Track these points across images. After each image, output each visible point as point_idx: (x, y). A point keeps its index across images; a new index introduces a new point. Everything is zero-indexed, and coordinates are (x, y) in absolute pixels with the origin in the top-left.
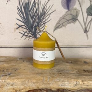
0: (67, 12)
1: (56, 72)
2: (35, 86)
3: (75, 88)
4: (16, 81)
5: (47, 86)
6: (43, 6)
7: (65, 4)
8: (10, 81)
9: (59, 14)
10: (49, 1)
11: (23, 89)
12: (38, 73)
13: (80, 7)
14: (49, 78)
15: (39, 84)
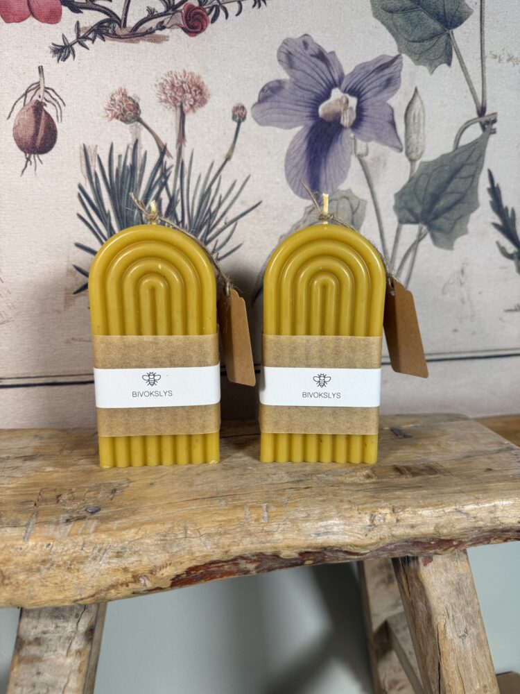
1: (289, 485)
2: (214, 546)
3: (367, 541)
4: (133, 535)
5: (262, 542)
6: (202, 182)
7: (303, 172)
8: (110, 539)
9: (276, 222)
10: (228, 163)
11: (163, 567)
12: (214, 495)
13: (366, 185)
14: (267, 511)
15: (230, 539)
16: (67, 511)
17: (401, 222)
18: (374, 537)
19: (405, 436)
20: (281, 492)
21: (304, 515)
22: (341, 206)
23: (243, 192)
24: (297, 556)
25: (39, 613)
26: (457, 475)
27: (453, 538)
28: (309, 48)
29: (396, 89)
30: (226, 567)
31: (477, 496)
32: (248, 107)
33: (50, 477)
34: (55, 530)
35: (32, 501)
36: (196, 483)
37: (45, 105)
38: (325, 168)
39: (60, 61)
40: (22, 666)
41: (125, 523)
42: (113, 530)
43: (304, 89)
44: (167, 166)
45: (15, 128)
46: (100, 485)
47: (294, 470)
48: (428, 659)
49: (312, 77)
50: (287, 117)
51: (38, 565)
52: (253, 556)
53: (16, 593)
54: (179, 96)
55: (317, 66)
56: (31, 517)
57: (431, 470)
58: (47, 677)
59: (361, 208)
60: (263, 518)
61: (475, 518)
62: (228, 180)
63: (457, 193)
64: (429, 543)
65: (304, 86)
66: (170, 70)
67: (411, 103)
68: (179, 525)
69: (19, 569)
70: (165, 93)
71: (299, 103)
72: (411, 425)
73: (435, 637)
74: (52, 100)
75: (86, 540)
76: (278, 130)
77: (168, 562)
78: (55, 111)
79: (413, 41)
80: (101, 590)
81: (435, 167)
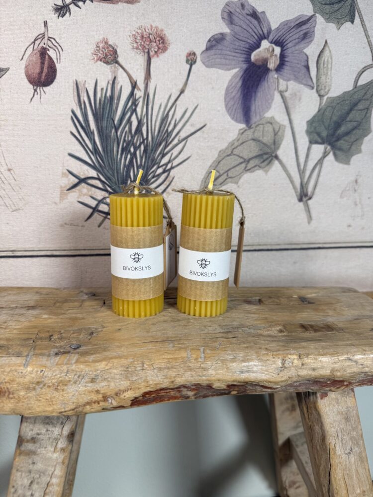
0: (243, 133)
1: (221, 335)
2: (164, 377)
3: (279, 379)
4: (104, 366)
5: (199, 376)
6: (162, 110)
7: (238, 103)
8: (87, 369)
9: (216, 140)
10: (182, 95)
11: (126, 391)
12: (165, 339)
13: (286, 114)
14: (204, 353)
15: (175, 372)
16: (56, 347)
17: (311, 142)
18: (284, 376)
19: (310, 303)
20: (214, 339)
21: (231, 357)
22: (266, 129)
23: (192, 117)
24: (225, 387)
25: (35, 419)
26: (349, 333)
27: (344, 380)
28: (245, 8)
29: (311, 41)
30: (172, 393)
31: (364, 348)
32: (198, 53)
33: (46, 322)
34: (47, 360)
35: (31, 339)
36: (151, 331)
37: (49, 50)
38: (255, 100)
39: (60, 17)
40: (22, 457)
41: (98, 357)
42: (89, 362)
43: (241, 40)
44: (137, 97)
45: (26, 67)
46: (82, 329)
47: (225, 324)
48: (321, 468)
49: (247, 31)
50: (227, 61)
51: (34, 385)
52: (192, 385)
53: (18, 405)
54: (147, 44)
55: (251, 23)
56: (30, 350)
57: (329, 328)
58: (40, 466)
59: (281, 131)
60: (201, 357)
61: (362, 365)
62: (181, 108)
63: (355, 121)
64: (326, 383)
65: (240, 38)
66: (141, 24)
67: (322, 52)
68: (138, 360)
69: (20, 388)
70: (136, 42)
71: (237, 51)
72: (313, 295)
73: (327, 453)
74: (54, 47)
75: (69, 368)
76: (220, 71)
77: (129, 388)
78: (55, 55)
79: (325, 4)
80: (80, 406)
81: (338, 102)
